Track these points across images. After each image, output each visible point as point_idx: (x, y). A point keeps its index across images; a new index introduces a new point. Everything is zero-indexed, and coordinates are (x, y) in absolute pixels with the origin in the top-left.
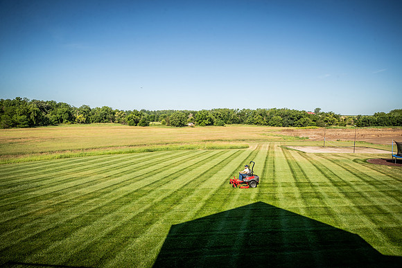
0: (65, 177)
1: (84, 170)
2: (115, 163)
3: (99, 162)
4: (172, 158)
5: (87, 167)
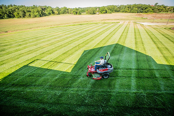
2: (68, 29)
3: (63, 29)
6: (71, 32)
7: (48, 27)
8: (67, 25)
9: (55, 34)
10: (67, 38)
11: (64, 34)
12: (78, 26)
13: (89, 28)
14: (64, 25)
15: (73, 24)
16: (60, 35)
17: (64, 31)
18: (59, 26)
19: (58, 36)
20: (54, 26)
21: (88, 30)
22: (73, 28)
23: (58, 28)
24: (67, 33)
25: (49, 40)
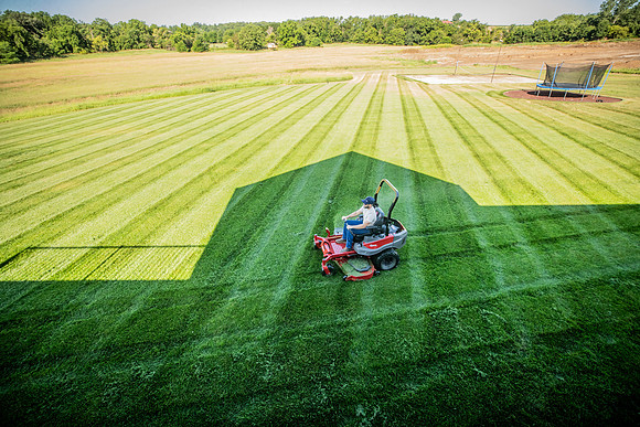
0: (89, 138)
1: (115, 125)
2: (161, 111)
4: (242, 100)
5: (119, 120)
6: (174, 120)
7: (69, 105)
8: (153, 93)
9: (103, 134)
10: (160, 146)
11: (146, 131)
12: (201, 96)
13: (244, 103)
14: (139, 96)
15: (179, 90)
16: (130, 135)
17: (143, 117)
18: (120, 98)
19: (119, 140)
20: (96, 101)
21: (243, 110)
22: (182, 104)
23: (115, 108)
24: (155, 127)
25: (77, 162)
